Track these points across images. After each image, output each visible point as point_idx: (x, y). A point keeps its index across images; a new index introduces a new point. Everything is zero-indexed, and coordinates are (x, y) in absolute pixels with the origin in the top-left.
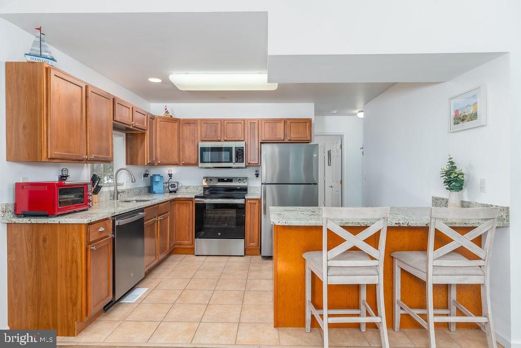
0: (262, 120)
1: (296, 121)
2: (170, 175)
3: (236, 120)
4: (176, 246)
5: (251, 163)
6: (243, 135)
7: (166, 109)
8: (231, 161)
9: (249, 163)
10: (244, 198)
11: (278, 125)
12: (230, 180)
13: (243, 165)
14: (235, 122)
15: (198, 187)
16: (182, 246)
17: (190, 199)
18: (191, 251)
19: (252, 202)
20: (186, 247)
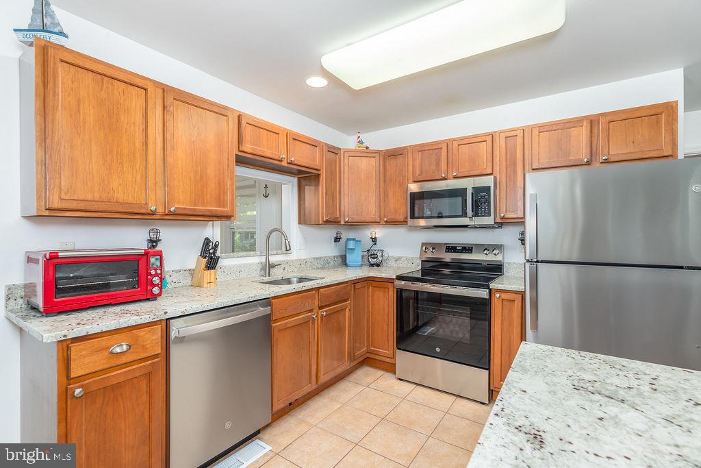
0: (533, 127)
1: (624, 116)
2: (374, 240)
3: (476, 136)
4: (369, 355)
5: (506, 216)
6: (490, 164)
7: (359, 137)
8: (464, 214)
9: (503, 218)
10: (488, 287)
11: (574, 131)
12: (467, 249)
13: (489, 220)
14: (474, 140)
15: (413, 258)
16: (378, 357)
17: (389, 281)
18: (390, 368)
19: (504, 296)
20: (383, 359)
